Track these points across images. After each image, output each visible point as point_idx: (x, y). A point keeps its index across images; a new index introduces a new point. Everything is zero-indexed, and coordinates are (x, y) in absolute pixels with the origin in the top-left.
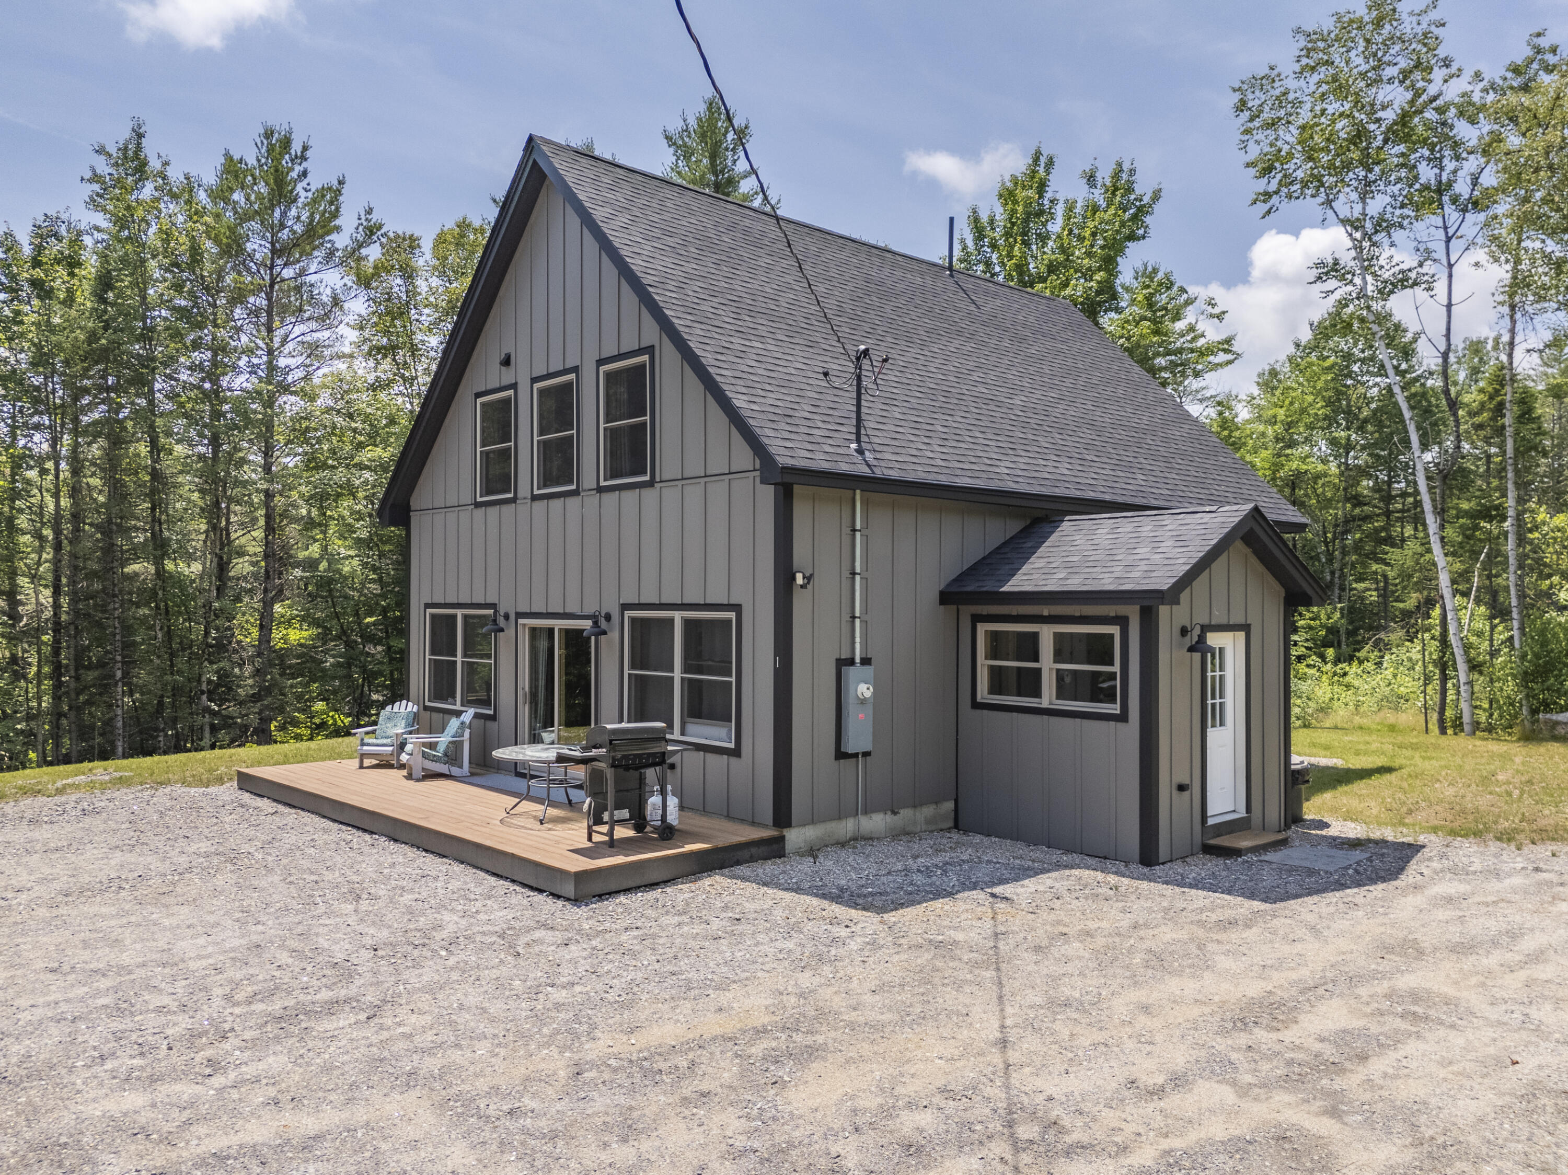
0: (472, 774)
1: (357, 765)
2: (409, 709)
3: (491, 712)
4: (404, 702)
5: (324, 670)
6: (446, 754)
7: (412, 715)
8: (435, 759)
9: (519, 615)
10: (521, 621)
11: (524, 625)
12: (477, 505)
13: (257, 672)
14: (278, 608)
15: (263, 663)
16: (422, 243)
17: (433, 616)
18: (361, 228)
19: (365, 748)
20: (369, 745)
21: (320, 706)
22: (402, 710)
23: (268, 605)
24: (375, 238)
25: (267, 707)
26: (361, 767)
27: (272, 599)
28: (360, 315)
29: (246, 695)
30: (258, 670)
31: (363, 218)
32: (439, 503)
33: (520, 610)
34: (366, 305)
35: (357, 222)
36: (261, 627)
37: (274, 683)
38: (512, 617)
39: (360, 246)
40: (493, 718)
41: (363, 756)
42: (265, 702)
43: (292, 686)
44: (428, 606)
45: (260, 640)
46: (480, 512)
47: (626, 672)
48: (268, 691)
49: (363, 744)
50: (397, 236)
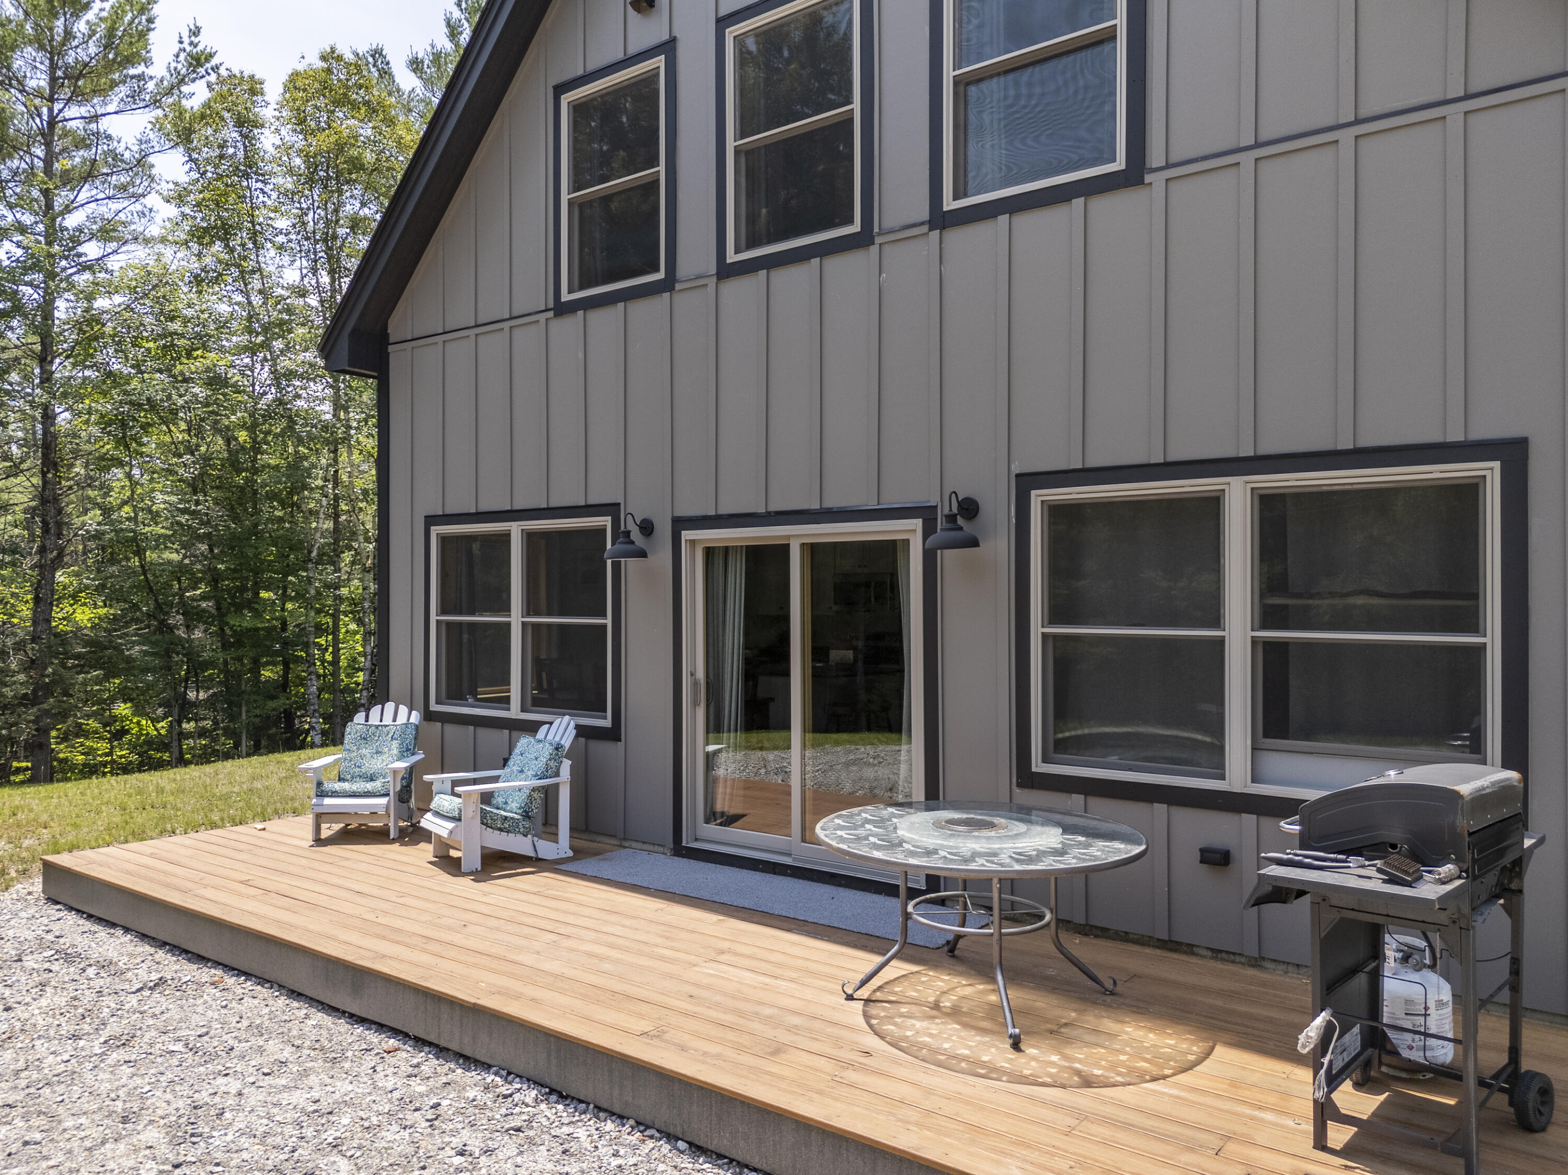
0: (579, 853)
1: (309, 836)
2: (402, 718)
3: (607, 723)
4: (390, 706)
5: (129, 660)
6: (526, 815)
7: (411, 732)
8: (506, 826)
9: (680, 524)
10: (687, 535)
11: (693, 543)
12: (561, 309)
13: (31, 665)
14: (61, 577)
15: (40, 651)
16: (267, 87)
17: (444, 540)
18: (182, 56)
19: (328, 801)
20: (335, 794)
21: (122, 709)
22: (388, 720)
23: (46, 569)
24: (202, 71)
25: (47, 713)
26: (319, 842)
27: (53, 561)
28: (176, 184)
29: (15, 697)
30: (33, 661)
31: (186, 40)
32: (461, 315)
33: (686, 510)
34: (187, 167)
35: (176, 47)
36: (37, 600)
37: (57, 680)
38: (664, 529)
39: (182, 81)
40: (613, 734)
41: (319, 818)
42: (45, 706)
43: (85, 683)
44: (431, 520)
45: (35, 623)
46: (571, 325)
47: (1037, 628)
48: (48, 690)
49: (322, 794)
50: (232, 76)
